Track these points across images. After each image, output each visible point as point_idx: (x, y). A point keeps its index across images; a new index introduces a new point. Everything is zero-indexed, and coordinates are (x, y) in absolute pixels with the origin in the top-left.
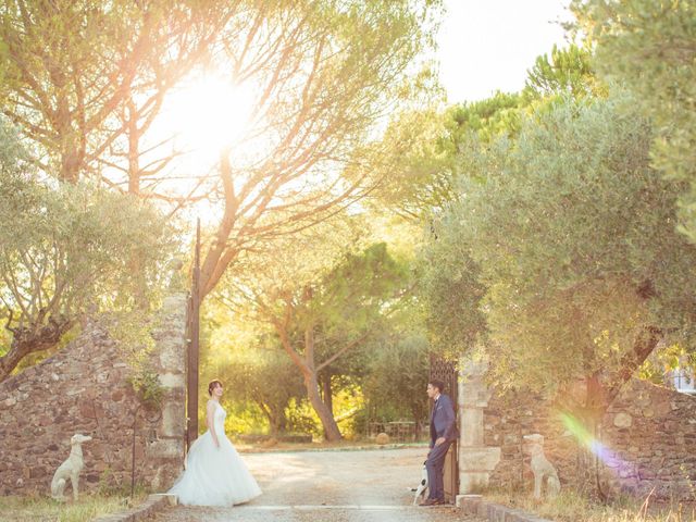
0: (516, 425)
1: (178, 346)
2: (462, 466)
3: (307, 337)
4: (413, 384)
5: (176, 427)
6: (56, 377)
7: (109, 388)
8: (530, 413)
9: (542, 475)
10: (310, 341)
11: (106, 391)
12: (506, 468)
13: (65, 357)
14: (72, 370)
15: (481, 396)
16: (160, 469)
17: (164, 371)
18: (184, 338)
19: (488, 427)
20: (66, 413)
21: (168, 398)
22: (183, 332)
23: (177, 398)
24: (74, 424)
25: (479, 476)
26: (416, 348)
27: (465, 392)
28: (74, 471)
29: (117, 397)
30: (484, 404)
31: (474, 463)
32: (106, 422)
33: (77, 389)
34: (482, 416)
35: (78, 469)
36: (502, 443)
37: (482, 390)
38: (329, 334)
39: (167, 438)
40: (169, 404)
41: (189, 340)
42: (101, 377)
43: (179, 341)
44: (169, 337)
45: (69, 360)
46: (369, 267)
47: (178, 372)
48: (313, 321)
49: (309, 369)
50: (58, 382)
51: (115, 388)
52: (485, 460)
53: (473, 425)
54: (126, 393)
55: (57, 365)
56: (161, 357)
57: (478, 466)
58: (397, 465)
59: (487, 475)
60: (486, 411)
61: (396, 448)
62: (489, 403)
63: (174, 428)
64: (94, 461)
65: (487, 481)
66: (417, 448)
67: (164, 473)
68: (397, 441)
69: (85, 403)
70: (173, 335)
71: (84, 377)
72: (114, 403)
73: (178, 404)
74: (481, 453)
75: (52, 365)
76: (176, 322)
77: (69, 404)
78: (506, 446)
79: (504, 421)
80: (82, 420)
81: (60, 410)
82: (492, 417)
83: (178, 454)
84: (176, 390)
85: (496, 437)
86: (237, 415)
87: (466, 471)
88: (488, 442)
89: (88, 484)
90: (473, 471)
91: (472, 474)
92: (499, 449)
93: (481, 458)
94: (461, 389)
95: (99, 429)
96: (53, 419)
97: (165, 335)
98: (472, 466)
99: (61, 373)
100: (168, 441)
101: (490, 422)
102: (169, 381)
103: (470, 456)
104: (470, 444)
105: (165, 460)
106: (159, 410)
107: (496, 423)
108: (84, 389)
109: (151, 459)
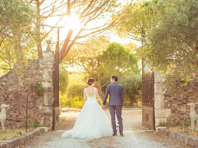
0: (176, 100)
1: (50, 72)
2: (156, 115)
3: (98, 77)
4: (131, 90)
5: (49, 102)
6: (4, 84)
7: (24, 88)
8: (182, 96)
9: (194, 120)
10: (100, 78)
11: (23, 89)
12: (173, 117)
13: (8, 76)
14: (10, 81)
15: (163, 90)
16: (43, 118)
17: (44, 81)
18: (52, 69)
19: (166, 101)
20: (8, 97)
21: (46, 91)
22: (51, 66)
23: (49, 91)
24: (11, 101)
25: (162, 119)
26: (131, 80)
27: (157, 88)
28: (2, 119)
29: (27, 91)
30: (164, 93)
31: (161, 115)
32: (23, 100)
33: (12, 88)
34: (163, 97)
35: (4, 118)
36: (171, 107)
37: (163, 87)
38: (105, 76)
39: (46, 106)
40: (46, 93)
41: (54, 70)
42: (21, 84)
43: (50, 70)
44: (46, 69)
45: (9, 77)
46: (117, 56)
47: (49, 82)
48: (101, 72)
49: (99, 87)
50: (5, 86)
51: (26, 88)
52: (165, 113)
53: (160, 100)
54: (31, 89)
55: (5, 79)
56: (43, 76)
57: (162, 116)
58: (127, 115)
59: (166, 119)
60: (165, 95)
61: (126, 110)
62: (166, 92)
63: (48, 102)
64: (19, 115)
65: (166, 121)
66: (132, 109)
67: (45, 119)
68: (126, 108)
69: (15, 93)
70: (47, 68)
71: (15, 84)
72: (26, 93)
73: (49, 93)
74: (163, 111)
75: (3, 79)
76: (49, 63)
77: (9, 94)
78: (172, 108)
79: (172, 99)
80: (14, 100)
81: (6, 96)
82: (167, 97)
83: (50, 112)
84: (49, 88)
85: (169, 105)
86: (79, 101)
87: (158, 118)
88: (166, 107)
89: (17, 123)
90: (160, 118)
91: (160, 119)
92: (170, 109)
93: (163, 113)
94: (155, 87)
95: (20, 103)
96: (3, 99)
97: (45, 68)
98: (160, 116)
99: (6, 82)
100: (46, 107)
101: (167, 99)
102: (46, 85)
103: (159, 112)
104: (159, 107)
105: (45, 114)
106: (42, 96)
107: (169, 99)
108: (15, 88)
109: (40, 114)
